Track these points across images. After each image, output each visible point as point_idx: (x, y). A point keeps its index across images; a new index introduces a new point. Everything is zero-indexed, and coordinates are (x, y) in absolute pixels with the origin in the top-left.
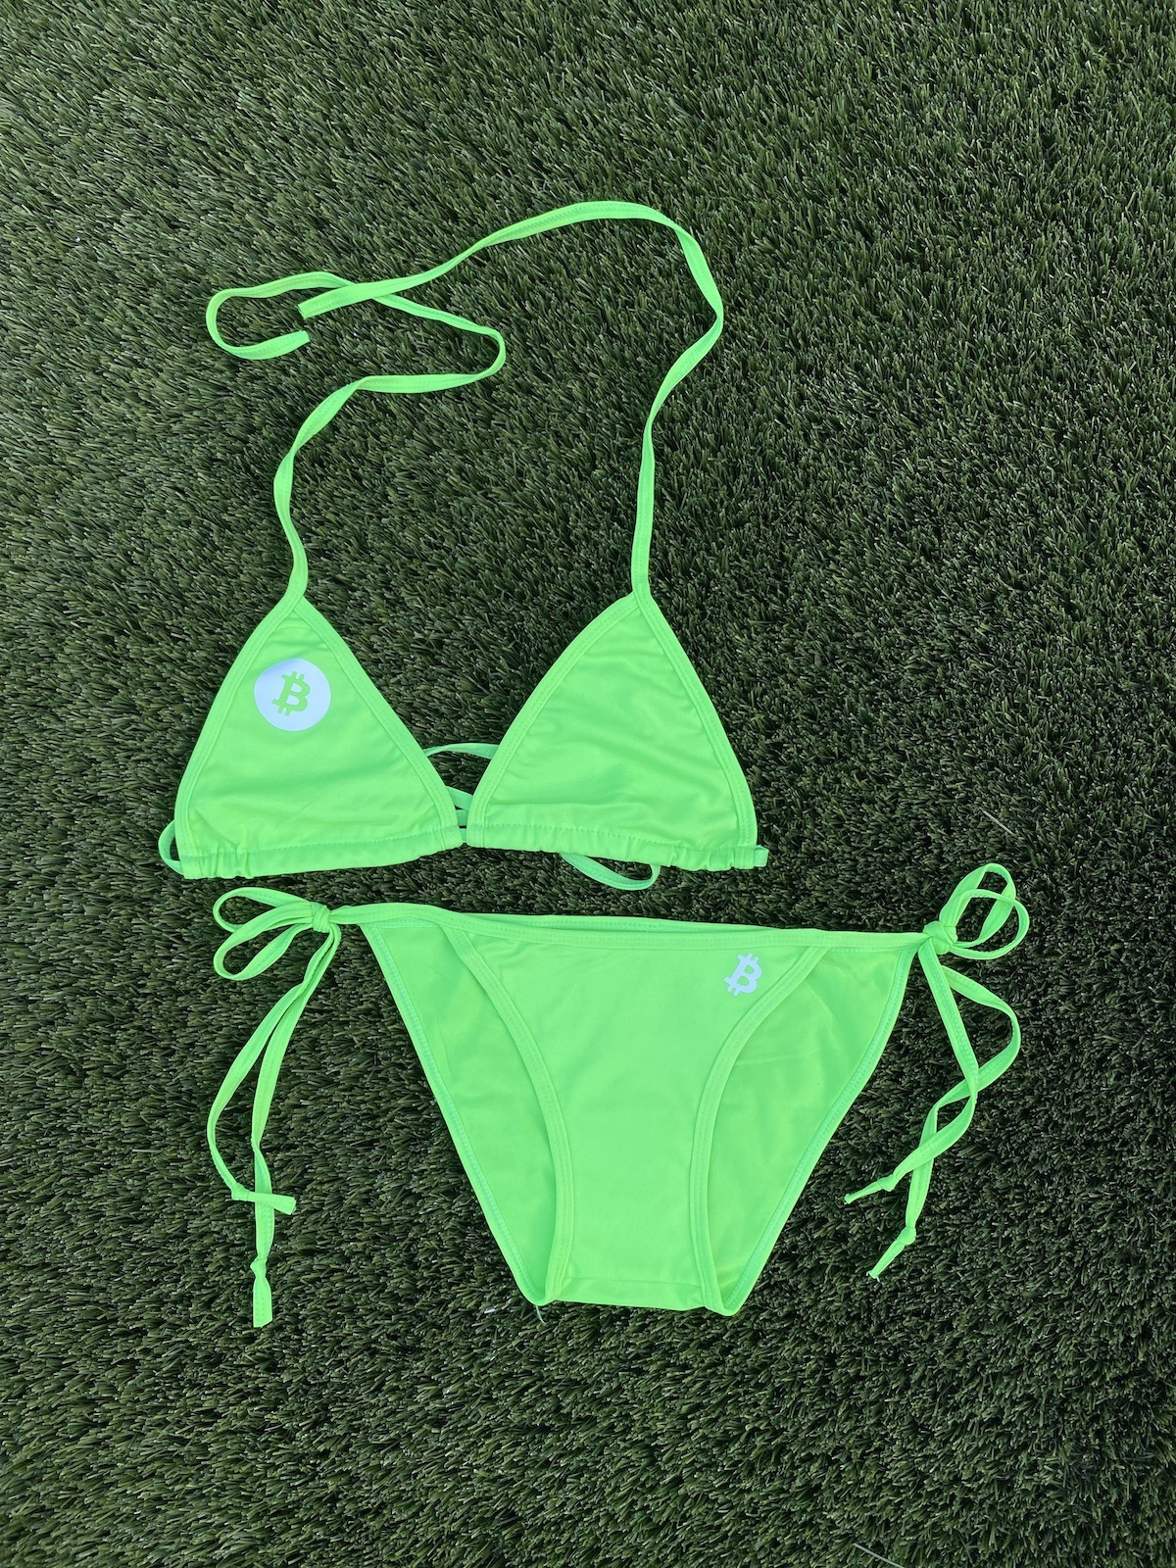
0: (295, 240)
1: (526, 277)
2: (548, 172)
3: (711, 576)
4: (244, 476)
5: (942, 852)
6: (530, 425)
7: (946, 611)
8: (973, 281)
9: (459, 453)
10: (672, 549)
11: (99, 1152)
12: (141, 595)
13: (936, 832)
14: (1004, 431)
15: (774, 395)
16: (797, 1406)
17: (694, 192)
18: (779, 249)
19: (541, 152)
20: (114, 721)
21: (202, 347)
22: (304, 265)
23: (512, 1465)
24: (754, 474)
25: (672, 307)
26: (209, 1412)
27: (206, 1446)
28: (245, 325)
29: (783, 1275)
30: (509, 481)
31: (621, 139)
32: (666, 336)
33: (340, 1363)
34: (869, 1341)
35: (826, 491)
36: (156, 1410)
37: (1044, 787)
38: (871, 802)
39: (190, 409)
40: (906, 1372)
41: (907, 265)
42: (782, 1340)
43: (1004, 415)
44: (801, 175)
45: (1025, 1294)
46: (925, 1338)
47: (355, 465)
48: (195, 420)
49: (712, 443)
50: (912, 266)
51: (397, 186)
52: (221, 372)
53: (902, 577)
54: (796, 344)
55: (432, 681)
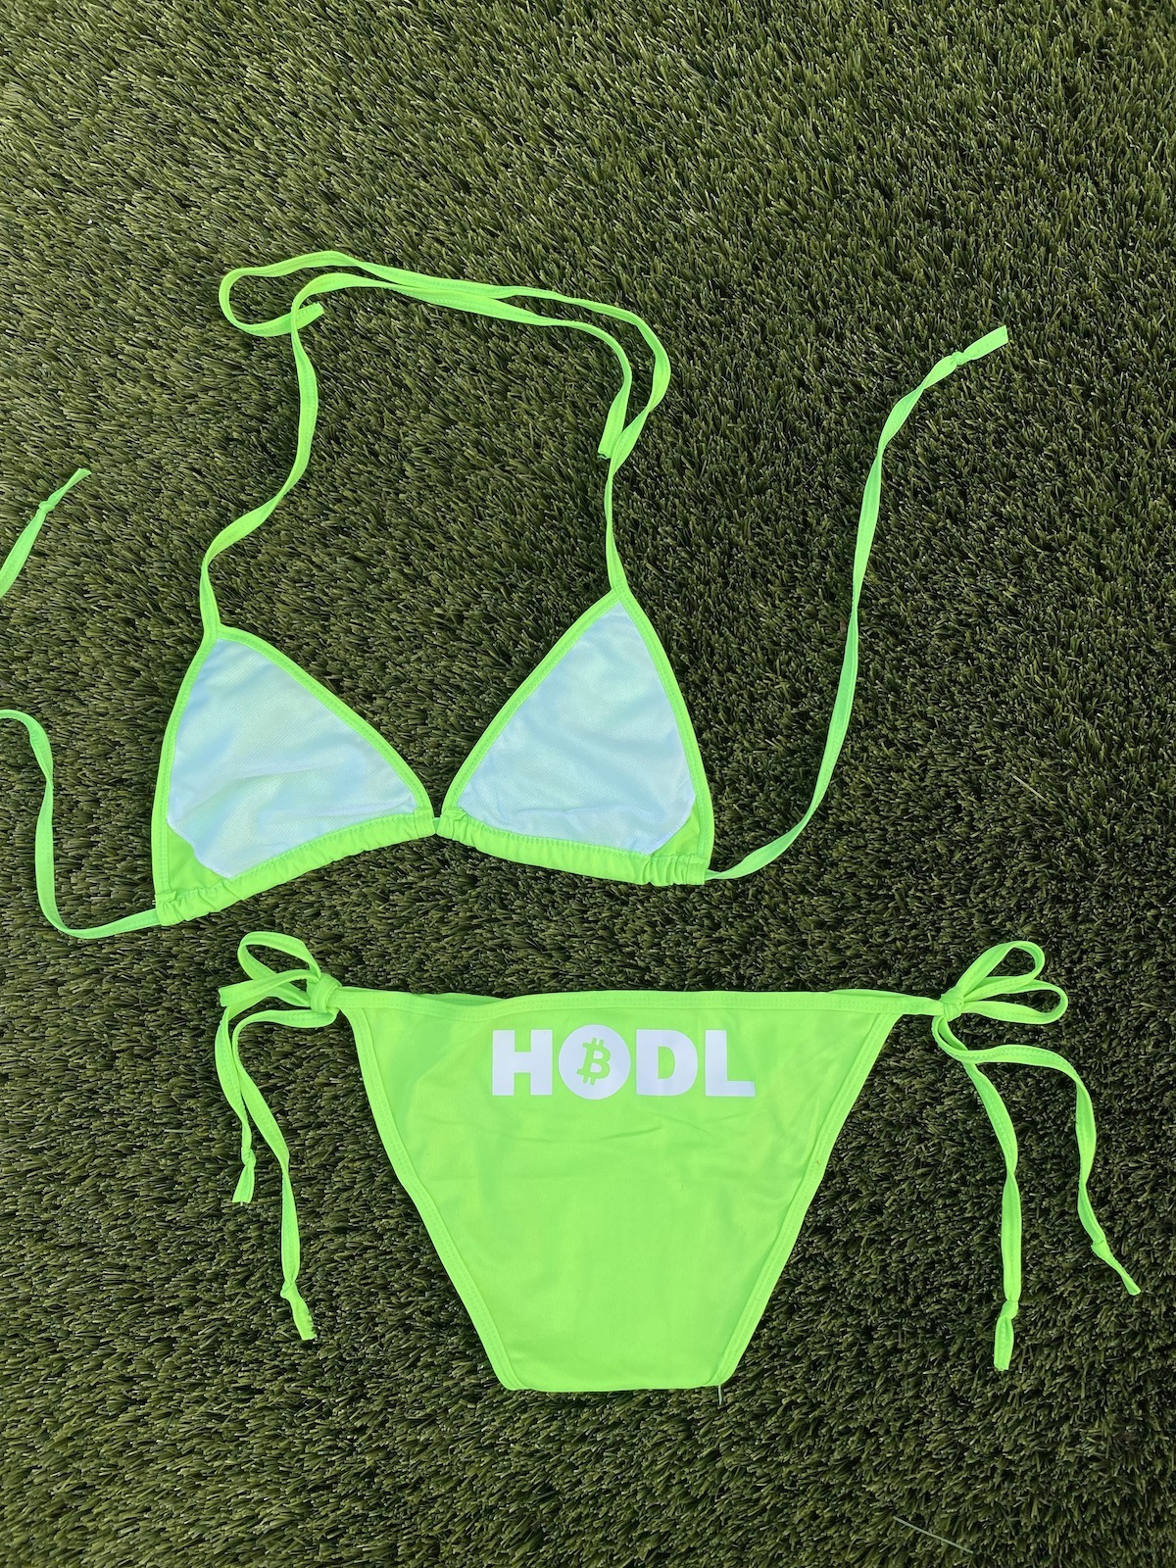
0: (307, 216)
1: (540, 246)
2: (560, 139)
3: (732, 544)
4: (260, 455)
5: (973, 819)
6: (546, 396)
7: (974, 575)
8: (996, 235)
9: (476, 426)
10: (693, 518)
11: (132, 1132)
12: (161, 577)
13: (966, 800)
14: (1029, 390)
15: (794, 359)
16: (834, 1379)
17: (708, 155)
18: (797, 210)
19: (552, 118)
20: (136, 703)
21: (216, 327)
22: (317, 242)
23: (549, 1439)
24: (775, 437)
25: (689, 272)
26: (246, 1389)
27: (244, 1422)
28: (258, 303)
29: (818, 1248)
30: (527, 453)
31: (633, 102)
32: (682, 302)
33: (375, 1339)
34: (906, 1313)
35: (849, 454)
36: (194, 1386)
37: (1076, 750)
38: (900, 770)
39: (205, 390)
40: (945, 1344)
41: (927, 222)
42: (818, 1313)
43: (1029, 373)
44: (817, 133)
45: (1064, 1265)
46: (963, 1309)
47: (372, 440)
48: (211, 400)
49: (732, 409)
50: (933, 224)
51: (407, 157)
52: (236, 351)
53: (928, 540)
54: (814, 306)
55: (452, 657)
